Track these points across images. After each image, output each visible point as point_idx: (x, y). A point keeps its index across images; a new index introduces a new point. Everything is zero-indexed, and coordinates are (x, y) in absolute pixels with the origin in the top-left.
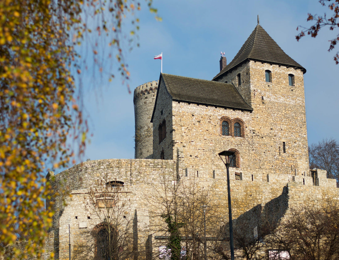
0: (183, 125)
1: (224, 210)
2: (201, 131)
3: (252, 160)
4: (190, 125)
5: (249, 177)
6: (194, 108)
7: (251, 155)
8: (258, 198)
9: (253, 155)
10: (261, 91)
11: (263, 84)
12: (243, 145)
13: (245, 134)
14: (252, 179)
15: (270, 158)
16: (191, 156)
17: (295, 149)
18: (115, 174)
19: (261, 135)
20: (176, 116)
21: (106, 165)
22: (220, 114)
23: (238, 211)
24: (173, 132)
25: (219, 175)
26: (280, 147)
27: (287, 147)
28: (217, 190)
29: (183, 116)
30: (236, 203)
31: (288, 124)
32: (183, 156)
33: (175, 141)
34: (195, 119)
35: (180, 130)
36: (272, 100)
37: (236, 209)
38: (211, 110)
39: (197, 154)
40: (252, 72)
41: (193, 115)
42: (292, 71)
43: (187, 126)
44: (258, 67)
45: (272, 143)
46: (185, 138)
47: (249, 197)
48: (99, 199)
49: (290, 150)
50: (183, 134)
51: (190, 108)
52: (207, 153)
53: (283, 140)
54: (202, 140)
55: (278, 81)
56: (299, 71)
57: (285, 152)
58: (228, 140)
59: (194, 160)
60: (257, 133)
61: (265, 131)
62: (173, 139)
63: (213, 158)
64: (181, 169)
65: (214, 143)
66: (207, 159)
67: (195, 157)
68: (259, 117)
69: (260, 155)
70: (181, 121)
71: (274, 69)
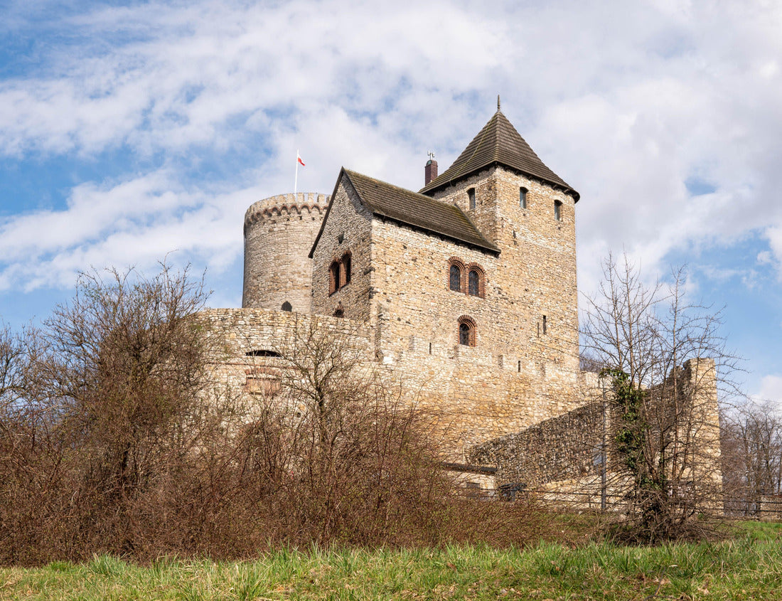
0: (388, 261)
1: (472, 420)
2: (416, 276)
3: (495, 340)
4: (400, 263)
5: (515, 365)
6: (408, 234)
7: (493, 330)
8: (527, 403)
9: (497, 332)
10: (512, 222)
11: (515, 211)
12: (482, 311)
13: (487, 292)
14: (519, 369)
15: (523, 341)
16: (399, 320)
17: (560, 330)
18: (264, 338)
19: (510, 299)
20: (377, 244)
21: (248, 318)
22: (447, 251)
23: (495, 423)
24: (372, 272)
25: (466, 355)
26: (538, 324)
27: (548, 325)
28: (461, 381)
29: (388, 246)
30: (491, 409)
31: (552, 286)
32: (389, 318)
33: (375, 289)
34: (407, 254)
35: (382, 271)
36: (529, 240)
37: (491, 420)
38: (433, 244)
39: (408, 317)
40: (499, 186)
41: (405, 247)
42: (559, 196)
43: (395, 265)
44: (510, 179)
45: (527, 315)
46: (390, 286)
47: (514, 400)
48: (251, 376)
49: (554, 330)
50: (388, 278)
51: (400, 233)
52: (425, 317)
53: (544, 313)
54: (418, 293)
55: (538, 208)
56: (570, 198)
57: (545, 333)
58: (460, 300)
59: (403, 327)
60: (505, 294)
61: (517, 292)
62: (371, 285)
63: (434, 329)
64: (385, 341)
65: (437, 302)
66: (425, 328)
67: (407, 322)
68: (509, 267)
69: (508, 332)
70: (385, 254)
71: (533, 187)
